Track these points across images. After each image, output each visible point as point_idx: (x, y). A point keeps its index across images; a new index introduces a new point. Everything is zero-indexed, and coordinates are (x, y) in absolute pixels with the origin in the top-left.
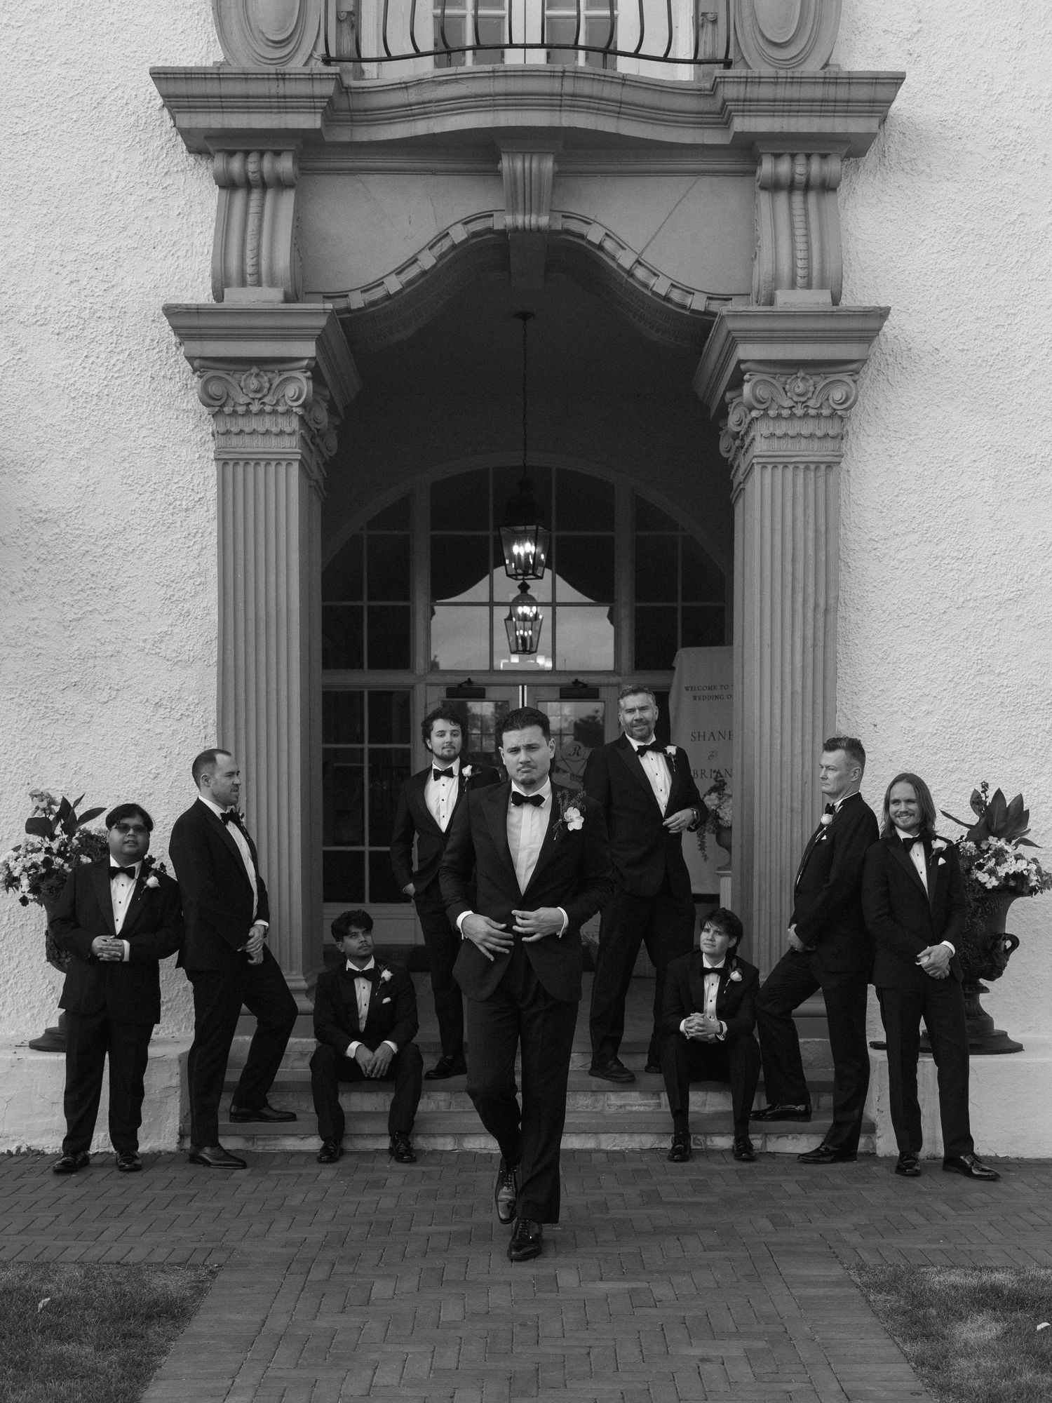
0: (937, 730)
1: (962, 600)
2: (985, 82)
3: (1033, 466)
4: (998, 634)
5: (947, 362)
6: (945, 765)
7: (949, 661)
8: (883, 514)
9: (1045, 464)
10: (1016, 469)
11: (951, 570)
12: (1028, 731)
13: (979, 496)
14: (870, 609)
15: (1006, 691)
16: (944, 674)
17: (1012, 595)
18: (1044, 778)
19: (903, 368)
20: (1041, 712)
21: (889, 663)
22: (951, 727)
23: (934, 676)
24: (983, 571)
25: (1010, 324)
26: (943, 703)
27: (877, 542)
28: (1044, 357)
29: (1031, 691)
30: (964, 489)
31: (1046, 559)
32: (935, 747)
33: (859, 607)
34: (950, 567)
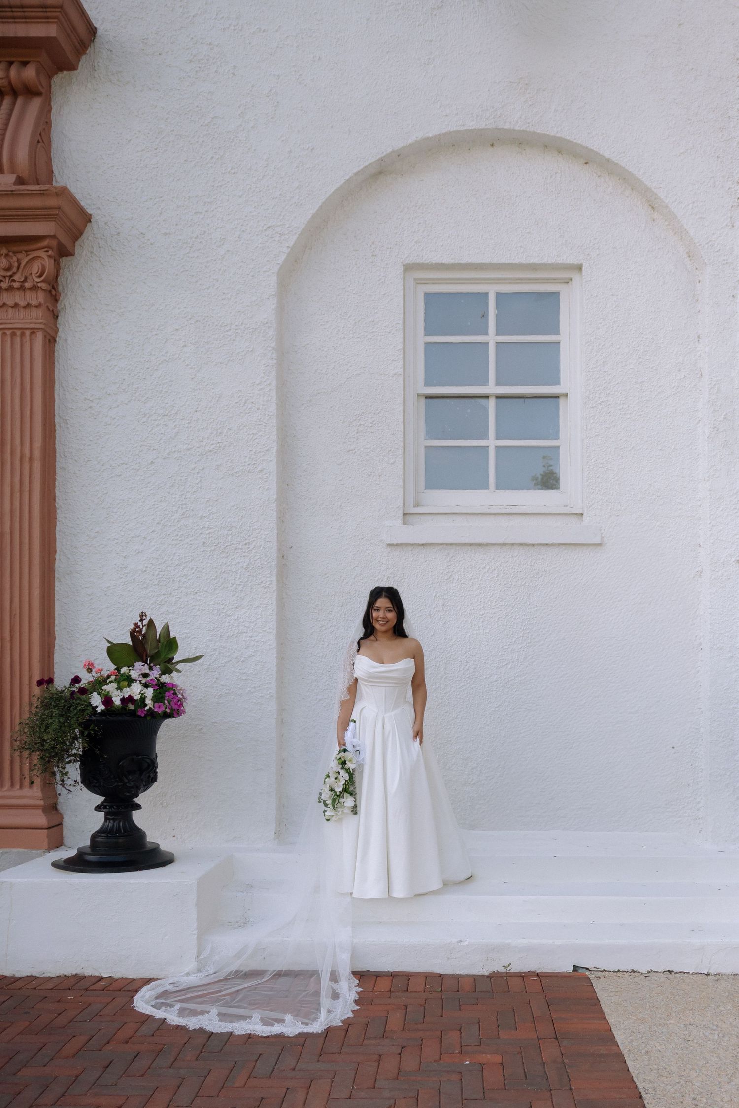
0: (147, 567)
1: (167, 451)
2: (181, 7)
3: (229, 333)
4: (201, 481)
5: (152, 244)
6: (155, 599)
7: (156, 506)
8: (97, 377)
9: (240, 332)
10: (213, 337)
11: (157, 426)
12: (229, 568)
13: (183, 360)
14: (86, 460)
15: (207, 532)
16: (153, 517)
17: (213, 446)
18: (244, 610)
19: (113, 250)
20: (239, 551)
21: (103, 508)
22: (159, 564)
23: (144, 519)
24: (186, 426)
25: (207, 211)
26: (153, 543)
27: (92, 401)
28: (237, 239)
29: (230, 532)
30: (168, 354)
31: (242, 415)
32: (145, 582)
33: (76, 459)
34: (156, 422)
